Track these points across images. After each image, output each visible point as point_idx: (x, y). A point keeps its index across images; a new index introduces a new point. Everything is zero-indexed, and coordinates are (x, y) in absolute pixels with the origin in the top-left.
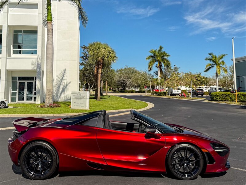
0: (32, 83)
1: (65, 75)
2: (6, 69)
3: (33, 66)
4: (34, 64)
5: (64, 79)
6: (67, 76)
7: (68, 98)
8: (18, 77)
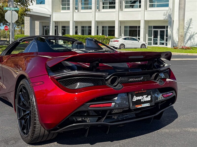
0: (164, 31)
1: (191, 24)
2: (144, 20)
3: (165, 17)
4: (165, 15)
5: (190, 28)
6: (192, 25)
7: (194, 45)
8: (153, 26)
